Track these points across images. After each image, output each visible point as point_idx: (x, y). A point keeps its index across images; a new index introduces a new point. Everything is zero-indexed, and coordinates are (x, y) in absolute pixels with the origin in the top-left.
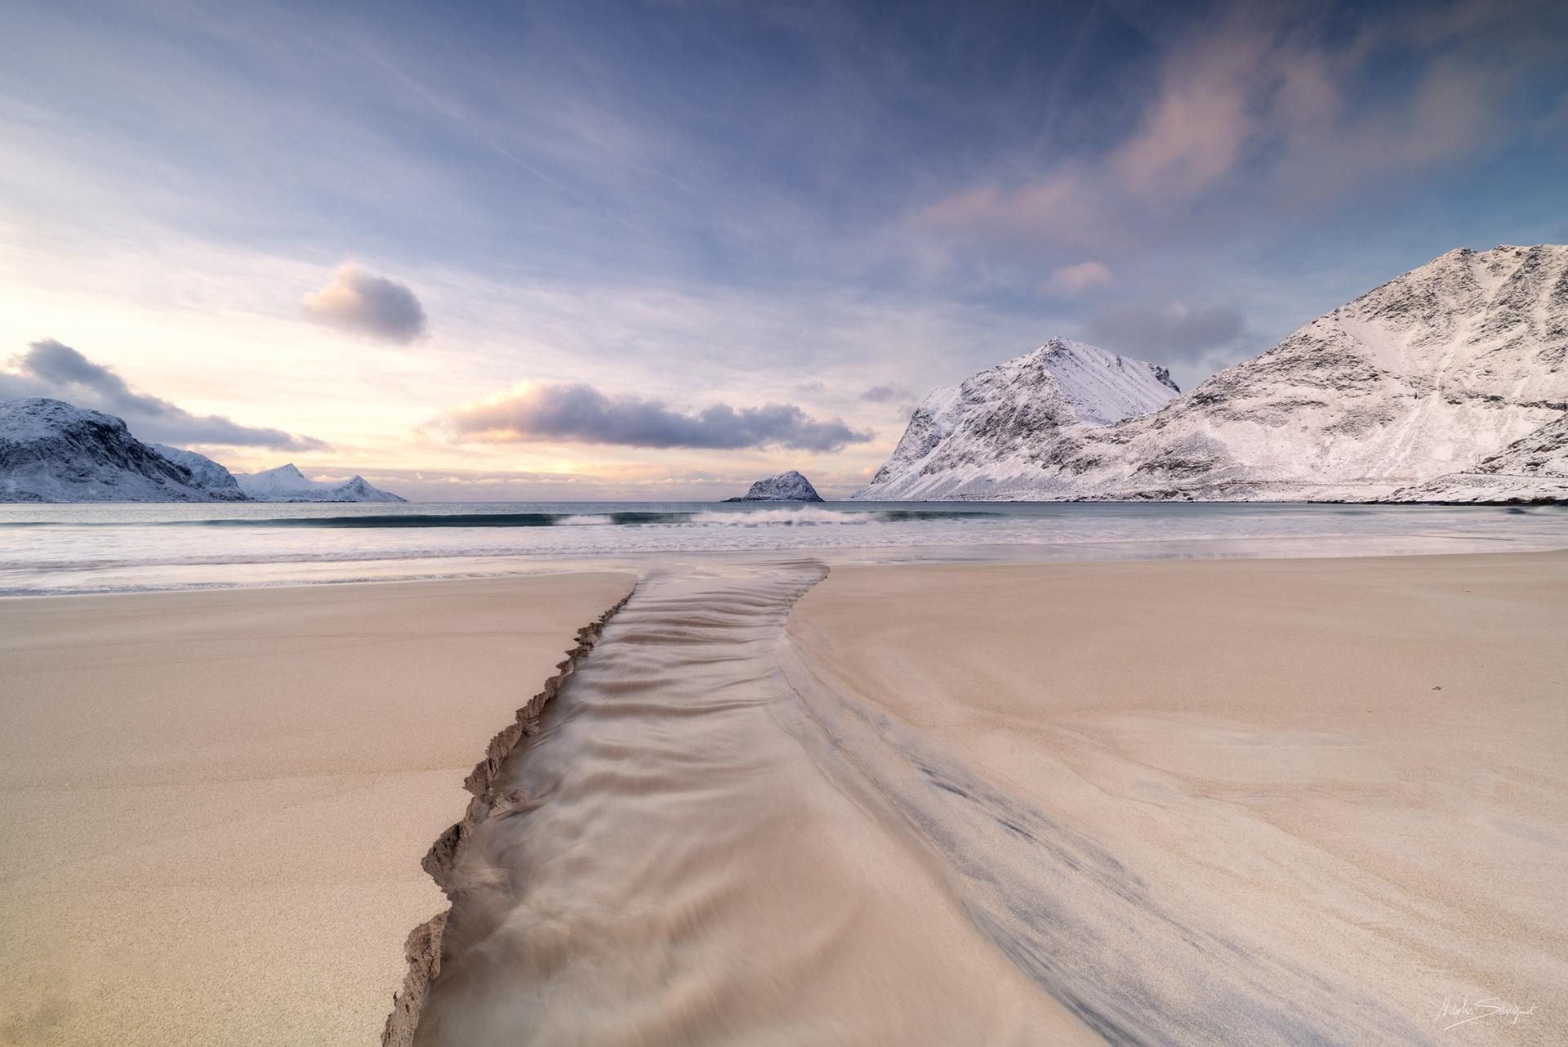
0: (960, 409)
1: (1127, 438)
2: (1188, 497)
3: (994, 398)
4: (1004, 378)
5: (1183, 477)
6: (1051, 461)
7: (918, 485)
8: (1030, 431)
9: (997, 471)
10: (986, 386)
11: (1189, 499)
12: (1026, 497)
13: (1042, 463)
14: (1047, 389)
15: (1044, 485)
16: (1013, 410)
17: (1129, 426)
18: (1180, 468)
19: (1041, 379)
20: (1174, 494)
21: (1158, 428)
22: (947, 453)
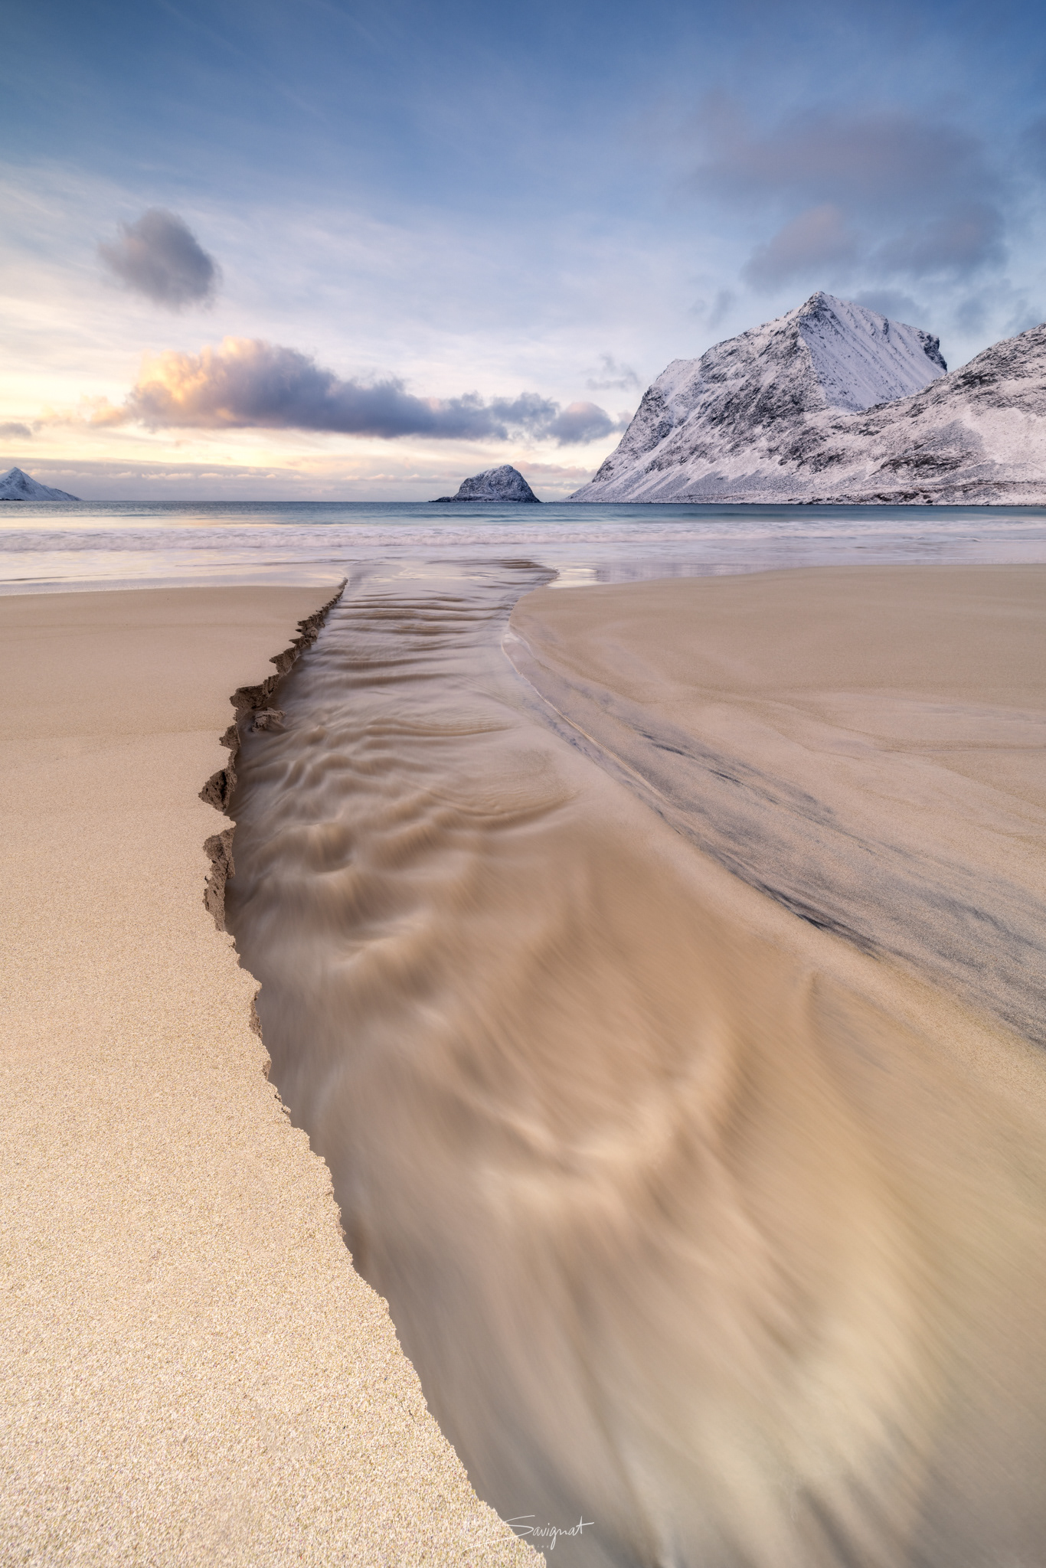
0: (697, 389)
1: (877, 429)
2: (927, 500)
3: (736, 375)
4: (751, 349)
5: (927, 477)
6: (790, 456)
7: (644, 483)
8: (773, 418)
9: (730, 467)
10: (730, 358)
11: (929, 502)
12: (757, 498)
13: (778, 458)
14: (798, 364)
15: (779, 485)
16: (757, 391)
17: (882, 414)
18: (926, 466)
19: (794, 350)
20: (914, 495)
21: (913, 416)
22: (678, 444)
